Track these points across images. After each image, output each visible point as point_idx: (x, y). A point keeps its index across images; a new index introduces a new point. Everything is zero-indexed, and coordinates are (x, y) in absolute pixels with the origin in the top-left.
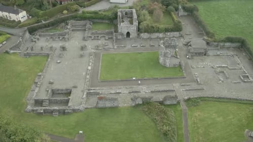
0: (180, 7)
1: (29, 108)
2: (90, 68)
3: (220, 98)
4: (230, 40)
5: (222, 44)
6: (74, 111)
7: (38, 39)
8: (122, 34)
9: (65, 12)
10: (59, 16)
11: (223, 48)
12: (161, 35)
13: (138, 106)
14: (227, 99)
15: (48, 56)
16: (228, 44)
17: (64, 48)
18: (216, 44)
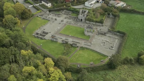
0: (111, 14)
1: (34, 34)
2: (59, 28)
3: (93, 50)
4: (119, 32)
5: (116, 33)
6: (45, 39)
7: (50, 14)
8: (79, 20)
9: (65, 6)
10: (62, 8)
11: (115, 34)
12: (94, 23)
13: (64, 43)
14: (96, 51)
15: (49, 20)
16: (118, 34)
17: (56, 19)
18: (113, 32)
